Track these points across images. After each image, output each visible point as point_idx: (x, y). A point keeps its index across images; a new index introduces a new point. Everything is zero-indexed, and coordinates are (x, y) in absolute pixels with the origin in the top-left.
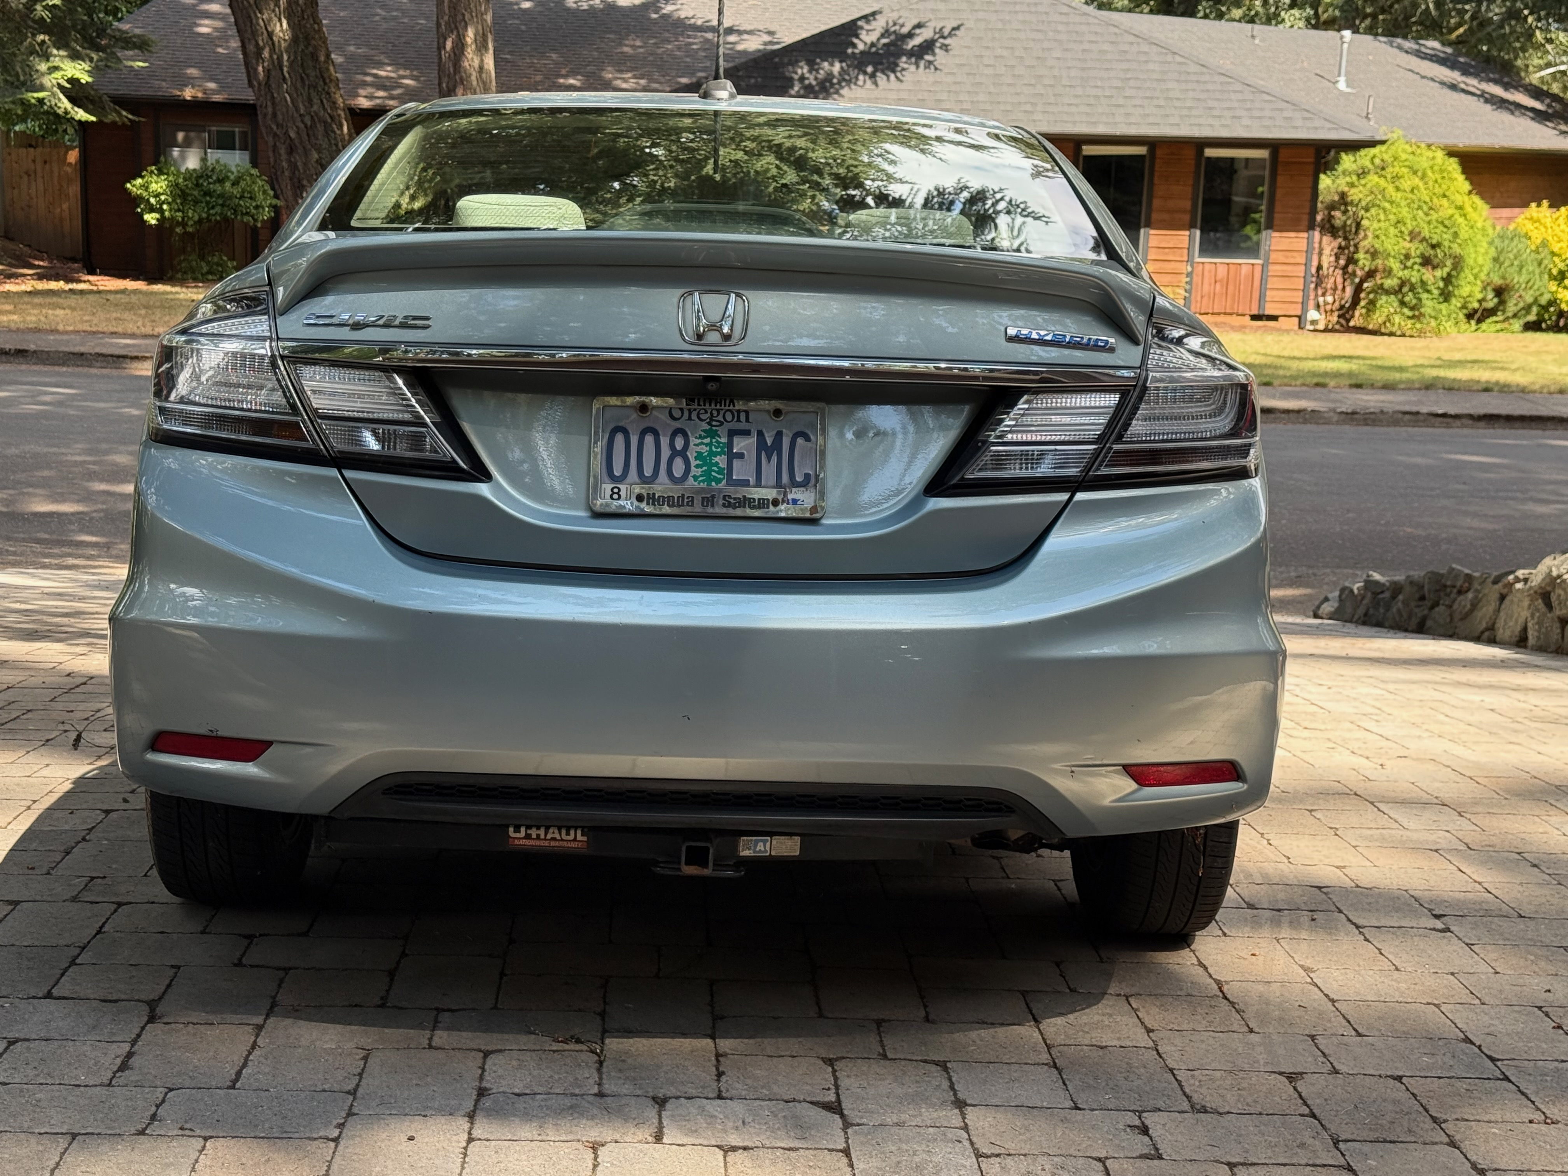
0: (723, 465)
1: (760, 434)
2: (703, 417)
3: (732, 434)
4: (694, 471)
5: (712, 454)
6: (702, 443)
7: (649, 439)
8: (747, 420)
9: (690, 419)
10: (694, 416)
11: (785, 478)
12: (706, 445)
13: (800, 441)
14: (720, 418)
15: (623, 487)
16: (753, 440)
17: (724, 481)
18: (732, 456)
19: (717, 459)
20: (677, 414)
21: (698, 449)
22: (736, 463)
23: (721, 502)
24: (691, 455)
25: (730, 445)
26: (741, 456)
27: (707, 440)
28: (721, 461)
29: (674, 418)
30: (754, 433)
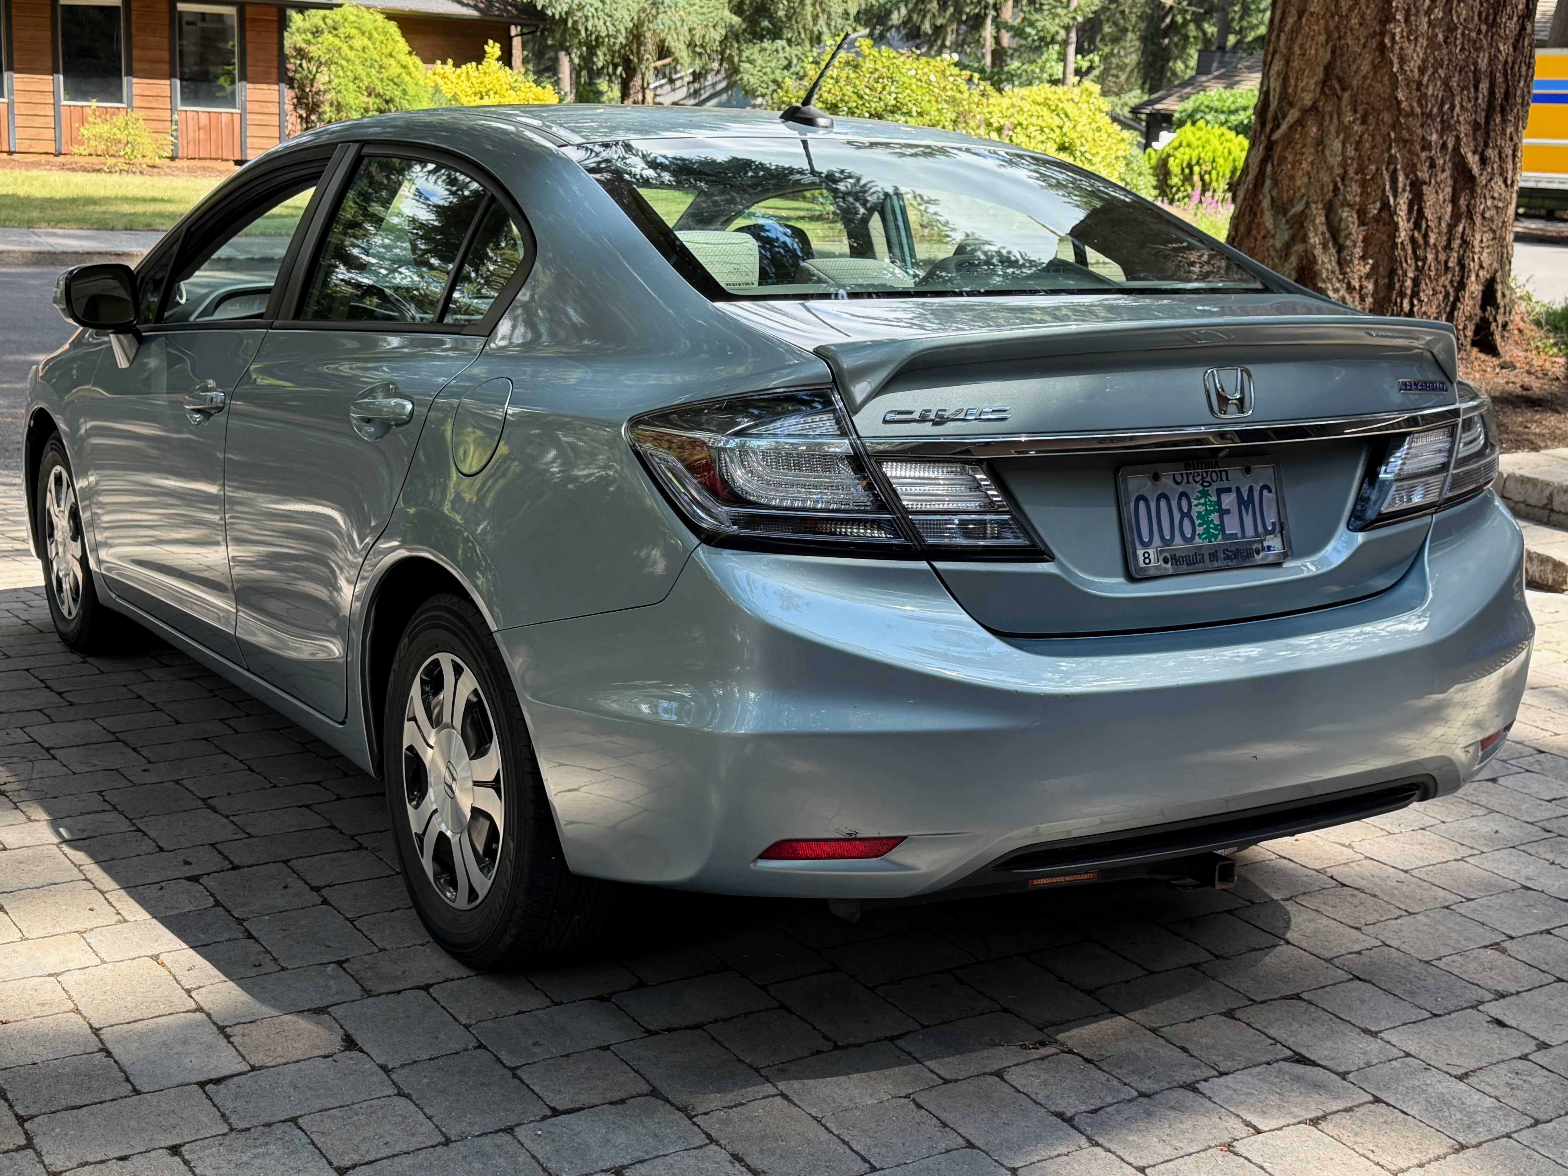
0: (1217, 522)
1: (1238, 490)
2: (1197, 479)
3: (1220, 492)
4: (1200, 530)
5: (1208, 513)
6: (1199, 504)
7: (1163, 504)
8: (1227, 479)
9: (1188, 482)
10: (1191, 480)
11: (1260, 529)
12: (1203, 504)
13: (1265, 492)
14: (1209, 479)
15: (1151, 551)
16: (1234, 496)
17: (1220, 537)
18: (1222, 513)
19: (1212, 517)
20: (1179, 479)
21: (1198, 509)
22: (1226, 518)
23: (1222, 556)
24: (1194, 515)
25: (1219, 503)
26: (1228, 512)
27: (1202, 501)
28: (1215, 518)
29: (1178, 483)
30: (1234, 489)
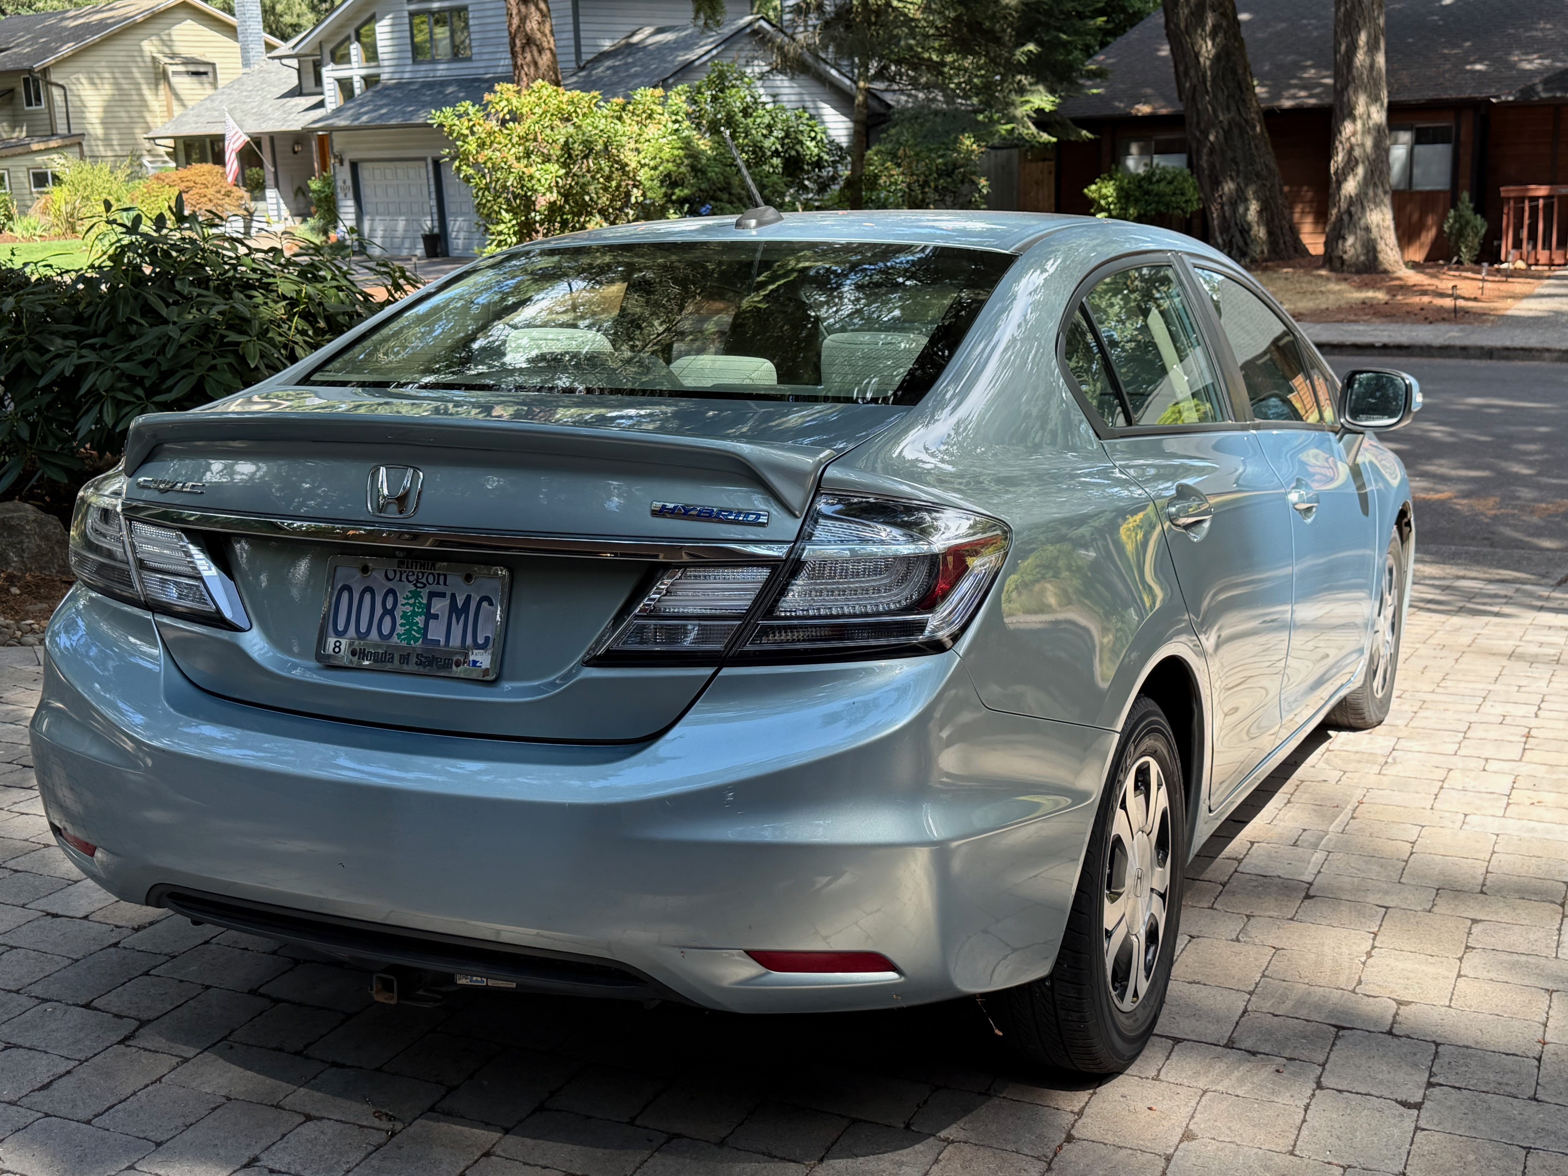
0: (421, 625)
1: (453, 596)
2: (411, 579)
3: (432, 595)
4: (400, 630)
5: (415, 614)
6: (408, 604)
7: (367, 597)
8: (445, 584)
9: (400, 580)
10: (404, 578)
11: (469, 641)
12: (411, 605)
13: (485, 604)
14: (424, 581)
15: (343, 641)
16: (446, 602)
17: (420, 640)
18: (430, 616)
19: (417, 619)
20: (391, 575)
21: (404, 608)
22: (432, 623)
23: (415, 660)
24: (398, 614)
25: (429, 606)
26: (436, 617)
27: (412, 601)
28: (420, 620)
29: (388, 579)
30: (448, 596)
